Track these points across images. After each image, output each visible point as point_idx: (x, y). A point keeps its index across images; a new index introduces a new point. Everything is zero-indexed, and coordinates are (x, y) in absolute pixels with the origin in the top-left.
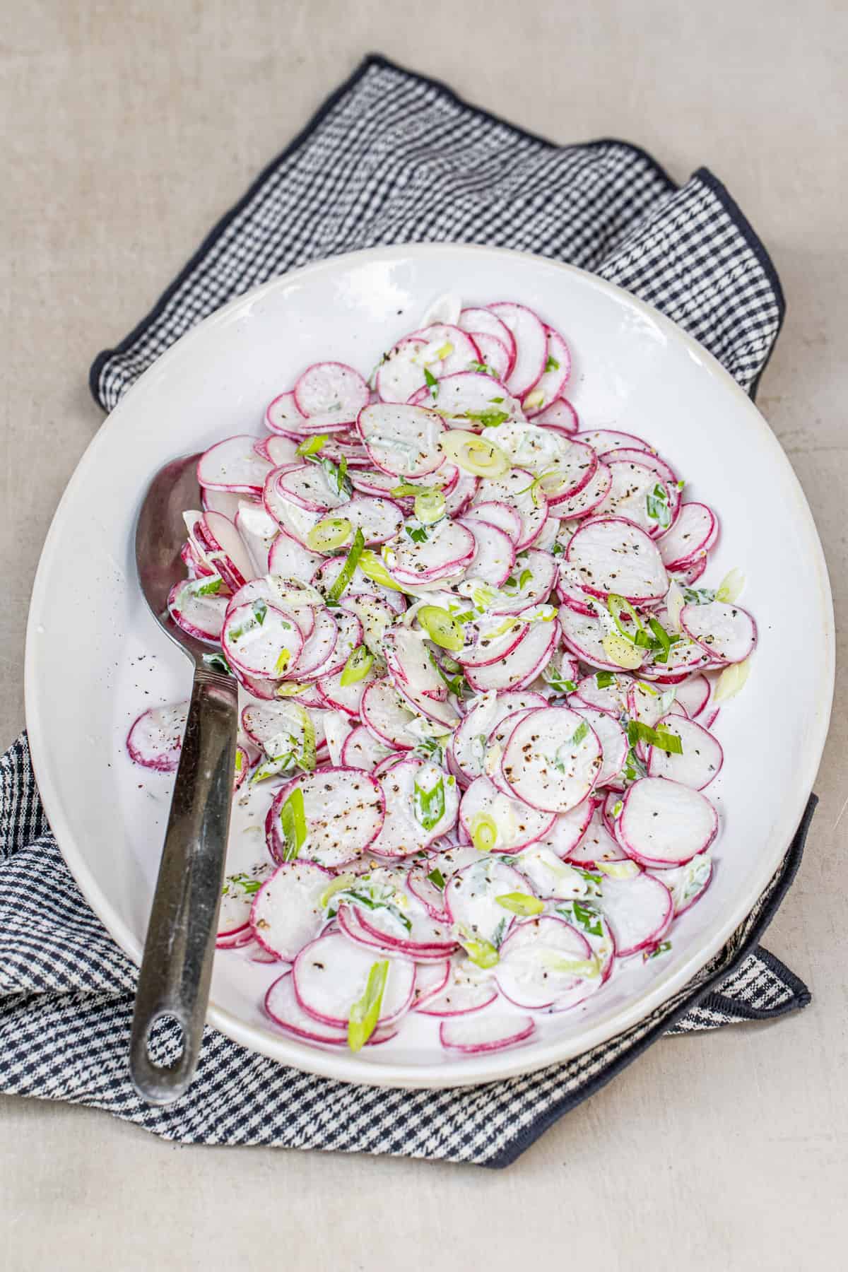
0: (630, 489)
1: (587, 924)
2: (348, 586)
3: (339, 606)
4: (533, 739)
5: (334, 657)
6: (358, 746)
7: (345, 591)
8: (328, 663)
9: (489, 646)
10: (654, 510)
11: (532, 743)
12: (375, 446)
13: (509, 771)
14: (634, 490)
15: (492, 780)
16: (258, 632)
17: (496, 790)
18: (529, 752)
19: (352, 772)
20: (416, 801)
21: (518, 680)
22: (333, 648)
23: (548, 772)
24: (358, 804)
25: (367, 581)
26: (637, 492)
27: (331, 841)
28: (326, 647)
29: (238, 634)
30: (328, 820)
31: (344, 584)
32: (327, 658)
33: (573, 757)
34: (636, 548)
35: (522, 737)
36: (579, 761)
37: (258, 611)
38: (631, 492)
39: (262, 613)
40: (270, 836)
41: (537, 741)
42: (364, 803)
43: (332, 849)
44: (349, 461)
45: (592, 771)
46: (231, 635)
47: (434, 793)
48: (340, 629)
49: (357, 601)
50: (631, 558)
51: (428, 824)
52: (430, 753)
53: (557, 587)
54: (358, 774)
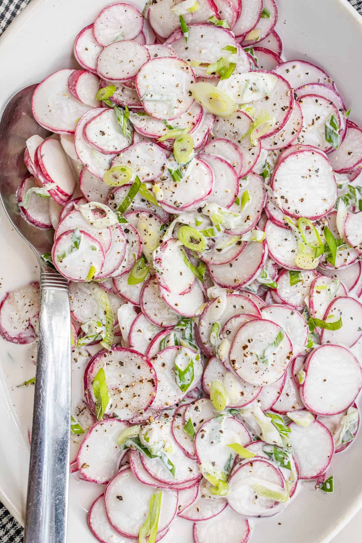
0: (315, 118)
1: (282, 463)
2: (132, 204)
3: (126, 222)
4: (249, 341)
5: (124, 264)
6: (140, 331)
7: (129, 207)
8: (121, 268)
9: (222, 252)
10: (330, 137)
11: (248, 344)
12: (148, 101)
13: (234, 362)
14: (317, 119)
15: (223, 363)
16: (76, 253)
17: (225, 369)
18: (247, 350)
19: (136, 355)
20: (176, 374)
21: (240, 282)
22: (123, 257)
23: (258, 363)
24: (140, 379)
25: (143, 201)
26: (319, 120)
27: (124, 402)
28: (119, 257)
29: (64, 256)
30: (122, 388)
31: (128, 203)
32: (120, 264)
33: (274, 354)
34: (317, 171)
35: (242, 338)
36: (278, 356)
37: (75, 240)
38: (315, 120)
39: (78, 241)
40: (87, 392)
41: (252, 343)
42: (144, 378)
43: (125, 408)
44: (130, 107)
45: (285, 363)
46: (58, 257)
47: (187, 369)
48: (127, 242)
49: (138, 216)
50: (314, 181)
51: (183, 388)
52: (184, 328)
53: (266, 207)
54: (140, 357)
